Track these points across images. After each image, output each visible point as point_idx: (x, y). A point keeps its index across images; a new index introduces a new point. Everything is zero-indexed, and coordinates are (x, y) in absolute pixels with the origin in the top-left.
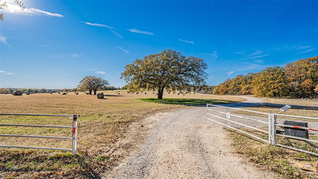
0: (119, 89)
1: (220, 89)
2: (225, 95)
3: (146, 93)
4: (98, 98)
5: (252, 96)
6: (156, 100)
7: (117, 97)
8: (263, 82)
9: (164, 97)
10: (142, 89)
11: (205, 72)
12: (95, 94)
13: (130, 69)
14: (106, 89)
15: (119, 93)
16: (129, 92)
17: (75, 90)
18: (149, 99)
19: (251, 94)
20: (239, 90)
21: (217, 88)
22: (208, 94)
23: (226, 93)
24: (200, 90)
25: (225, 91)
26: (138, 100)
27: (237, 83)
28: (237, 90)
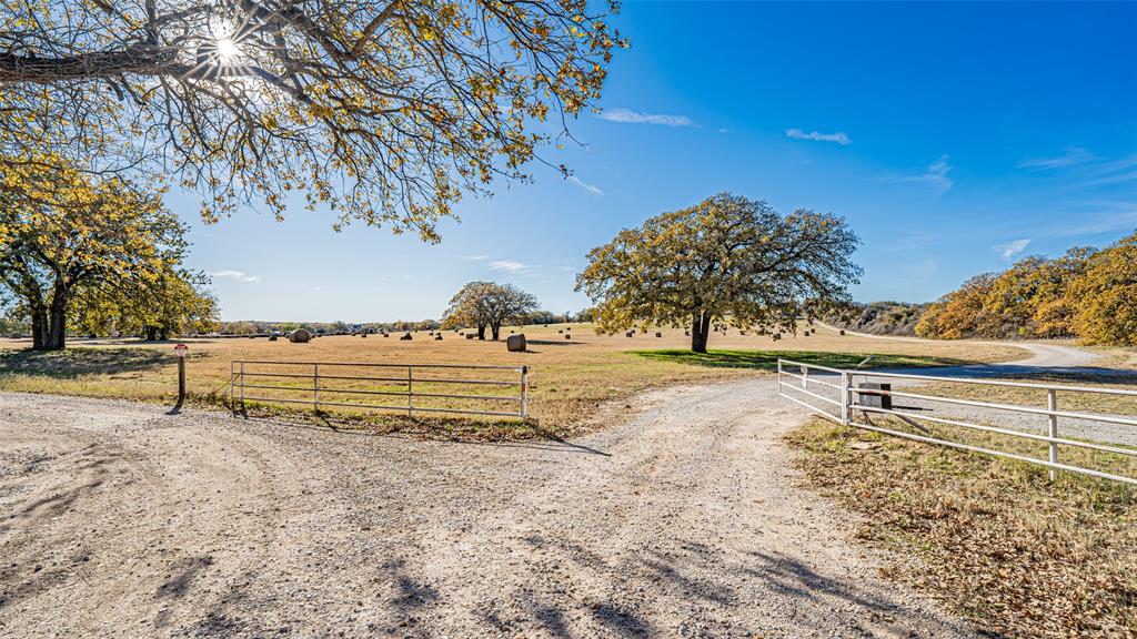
0: (568, 321)
1: (945, 315)
2: (968, 337)
3: (659, 335)
4: (510, 350)
5: (1073, 341)
6: (684, 354)
7: (564, 347)
8: (1115, 288)
9: (711, 347)
10: (640, 322)
11: (848, 261)
12: (496, 337)
13: (603, 262)
14: (527, 321)
15: (569, 333)
16: (600, 332)
17: (429, 327)
18: (662, 353)
19: (1073, 335)
20: (1025, 318)
21: (933, 313)
22: (900, 334)
23: (969, 331)
24: (867, 316)
25: (963, 326)
26: (629, 356)
27: (1016, 290)
28: (1014, 320)
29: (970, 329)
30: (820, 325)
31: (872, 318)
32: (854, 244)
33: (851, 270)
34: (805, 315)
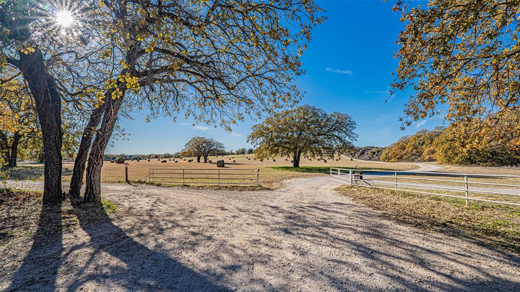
0: (232, 154)
1: (391, 152)
2: (400, 161)
4: (218, 167)
5: (434, 163)
6: (291, 168)
8: (448, 142)
9: (301, 165)
11: (353, 132)
12: (206, 161)
13: (259, 131)
14: (224, 154)
15: (234, 159)
19: (434, 160)
20: (420, 154)
21: (387, 151)
22: (374, 160)
23: (400, 159)
24: (362, 153)
25: (398, 157)
26: (269, 169)
27: (417, 142)
28: (416, 155)
29: (401, 158)
30: (343, 156)
31: (364, 153)
32: (355, 126)
33: (354, 136)
34: (336, 152)
